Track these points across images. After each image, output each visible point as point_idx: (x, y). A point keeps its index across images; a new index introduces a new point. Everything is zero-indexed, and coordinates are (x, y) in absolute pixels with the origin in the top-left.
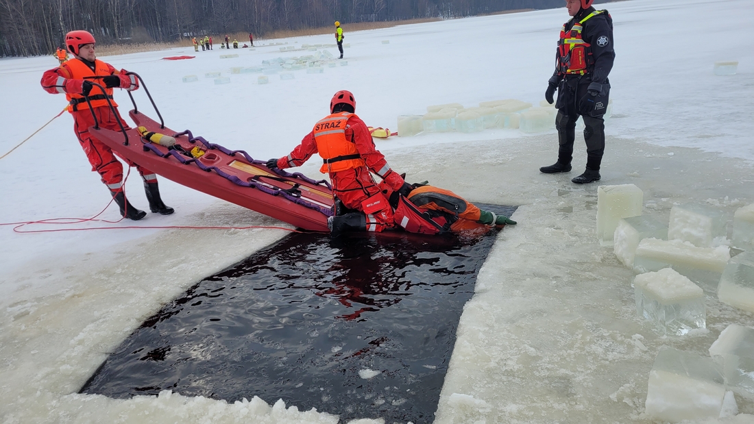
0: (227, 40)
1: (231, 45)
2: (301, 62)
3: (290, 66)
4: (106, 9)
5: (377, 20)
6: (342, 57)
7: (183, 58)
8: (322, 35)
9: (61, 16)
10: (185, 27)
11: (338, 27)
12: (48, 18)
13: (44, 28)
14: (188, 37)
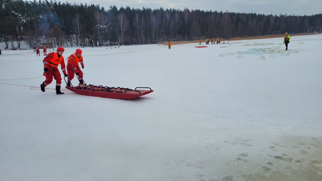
4: (169, 28)
10: (196, 35)
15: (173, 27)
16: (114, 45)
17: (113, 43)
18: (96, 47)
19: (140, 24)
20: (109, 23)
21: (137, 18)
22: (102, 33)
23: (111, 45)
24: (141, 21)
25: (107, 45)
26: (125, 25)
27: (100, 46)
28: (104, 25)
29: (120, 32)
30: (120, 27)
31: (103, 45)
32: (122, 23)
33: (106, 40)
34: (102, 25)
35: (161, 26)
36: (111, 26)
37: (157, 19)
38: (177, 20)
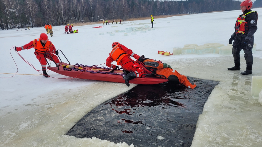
0: (114, 21)
1: (115, 23)
2: (139, 29)
3: (135, 30)
4: (76, 11)
5: (166, 15)
6: (153, 27)
7: (100, 27)
8: (146, 20)
9: (62, 14)
10: (100, 17)
11: (152, 17)
12: (58, 14)
13: (57, 17)
14: (101, 20)
15: (80, 10)
16: (26, 27)
17: (25, 26)
18: (7, 29)
19: (49, 8)
20: (18, 7)
21: (46, 2)
22: (12, 17)
23: (22, 27)
24: (50, 4)
25: (19, 28)
26: (35, 9)
27: (11, 28)
28: (14, 9)
29: (30, 15)
30: (29, 11)
31: (15, 28)
32: (31, 7)
33: (18, 23)
34: (11, 8)
35: (69, 10)
36: (20, 9)
37: (65, 3)
38: (83, 4)
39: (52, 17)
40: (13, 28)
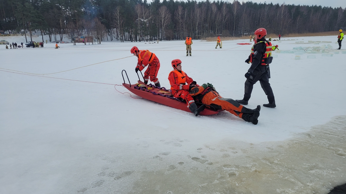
6: (340, 48)
7: (246, 44)
10: (246, 31)
11: (341, 33)
15: (219, 21)
16: (155, 40)
17: (154, 38)
18: (135, 41)
19: (182, 18)
20: (150, 17)
21: (180, 11)
22: (143, 27)
23: (151, 40)
24: (184, 14)
25: (147, 40)
26: (167, 19)
27: (140, 41)
28: (145, 19)
29: (161, 26)
30: (161, 21)
31: (143, 40)
32: (163, 16)
33: (147, 35)
34: (143, 18)
35: (205, 21)
36: (151, 19)
37: (202, 12)
38: (224, 14)
39: (185, 29)
40: (142, 40)
